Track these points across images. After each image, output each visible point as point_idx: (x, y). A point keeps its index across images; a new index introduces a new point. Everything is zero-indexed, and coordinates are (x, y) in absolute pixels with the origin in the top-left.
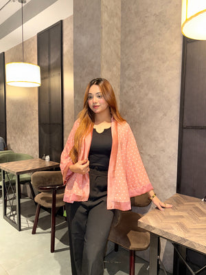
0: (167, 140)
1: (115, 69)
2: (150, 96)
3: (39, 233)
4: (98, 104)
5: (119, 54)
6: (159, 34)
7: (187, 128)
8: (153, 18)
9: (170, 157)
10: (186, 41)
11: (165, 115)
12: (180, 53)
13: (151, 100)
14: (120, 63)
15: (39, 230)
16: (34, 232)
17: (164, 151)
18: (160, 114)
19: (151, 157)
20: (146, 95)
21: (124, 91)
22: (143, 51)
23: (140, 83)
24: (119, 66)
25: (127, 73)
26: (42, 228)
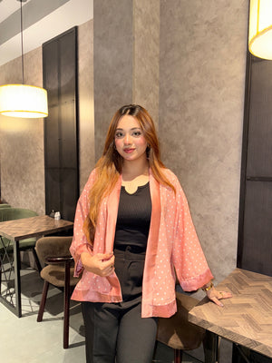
0: (223, 194)
1: (151, 96)
2: (200, 134)
3: (47, 320)
4: (133, 147)
5: (158, 76)
6: (213, 49)
7: (252, 179)
8: (204, 27)
9: (228, 218)
10: (251, 60)
11: (221, 160)
12: (242, 77)
13: (202, 140)
14: (158, 88)
15: (46, 315)
16: (40, 319)
17: (219, 209)
18: (214, 160)
19: (201, 218)
20: (196, 132)
21: (165, 126)
22: (190, 72)
23: (187, 115)
24: (157, 92)
25: (168, 101)
26: (51, 313)
